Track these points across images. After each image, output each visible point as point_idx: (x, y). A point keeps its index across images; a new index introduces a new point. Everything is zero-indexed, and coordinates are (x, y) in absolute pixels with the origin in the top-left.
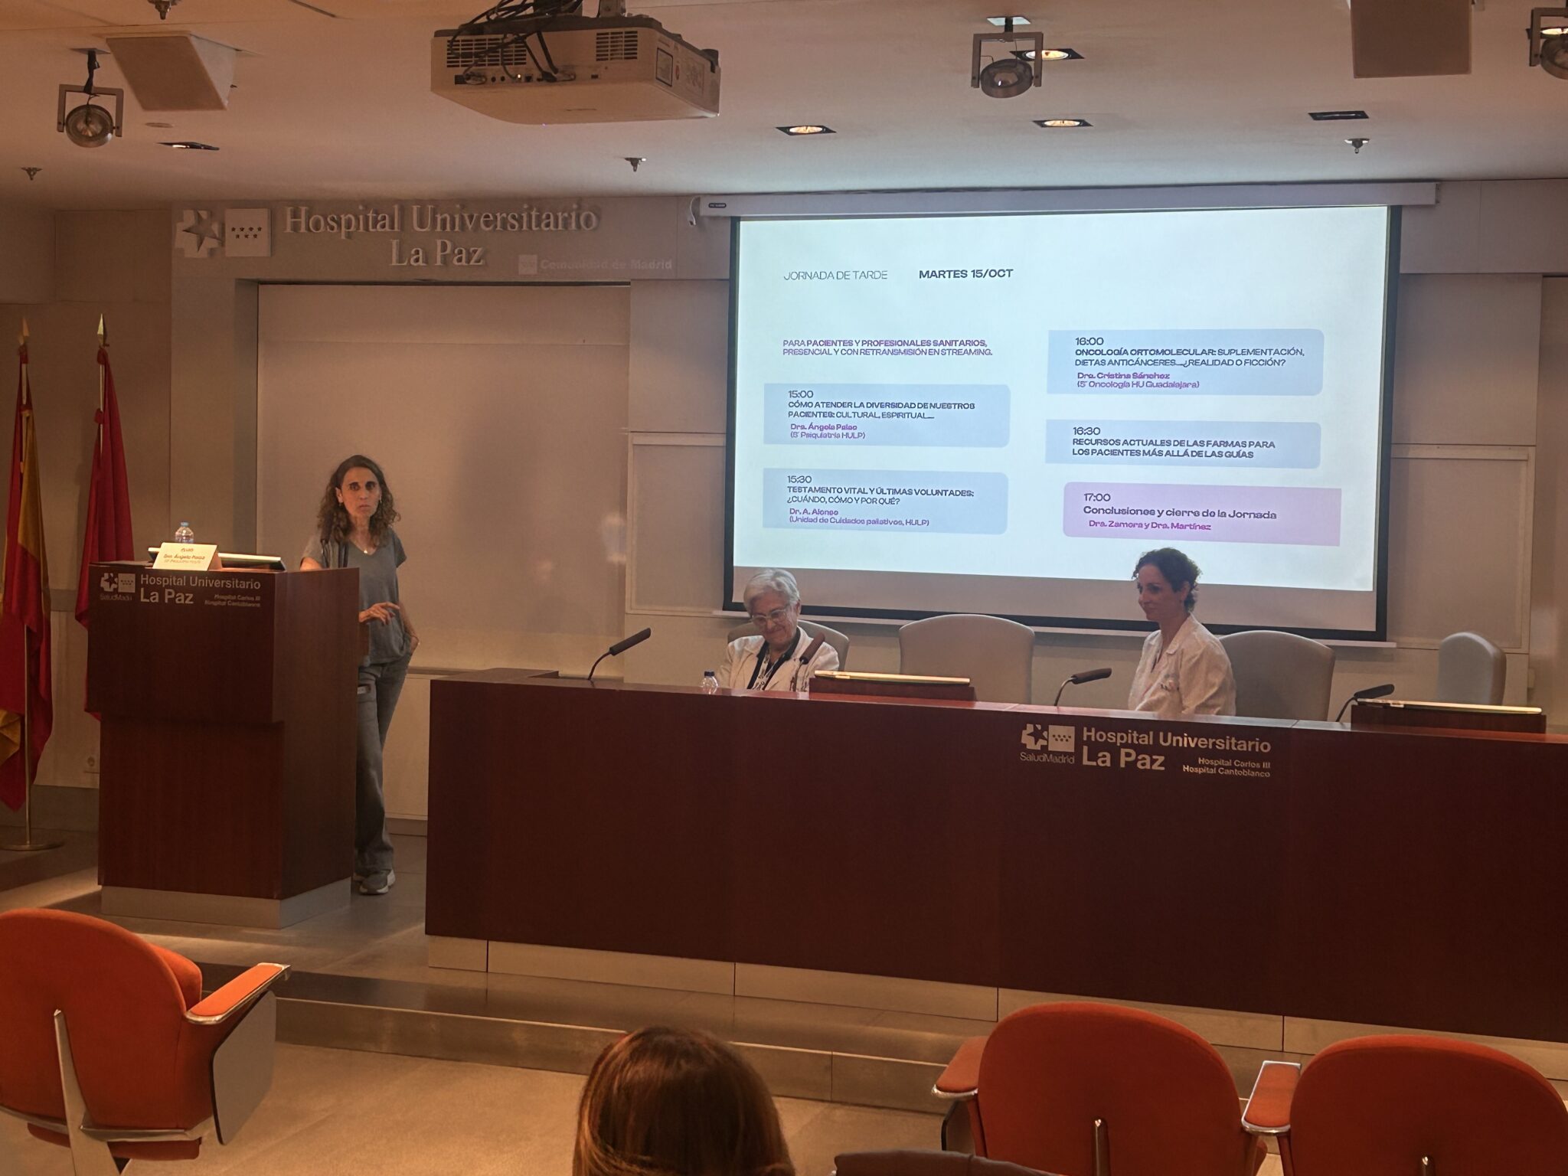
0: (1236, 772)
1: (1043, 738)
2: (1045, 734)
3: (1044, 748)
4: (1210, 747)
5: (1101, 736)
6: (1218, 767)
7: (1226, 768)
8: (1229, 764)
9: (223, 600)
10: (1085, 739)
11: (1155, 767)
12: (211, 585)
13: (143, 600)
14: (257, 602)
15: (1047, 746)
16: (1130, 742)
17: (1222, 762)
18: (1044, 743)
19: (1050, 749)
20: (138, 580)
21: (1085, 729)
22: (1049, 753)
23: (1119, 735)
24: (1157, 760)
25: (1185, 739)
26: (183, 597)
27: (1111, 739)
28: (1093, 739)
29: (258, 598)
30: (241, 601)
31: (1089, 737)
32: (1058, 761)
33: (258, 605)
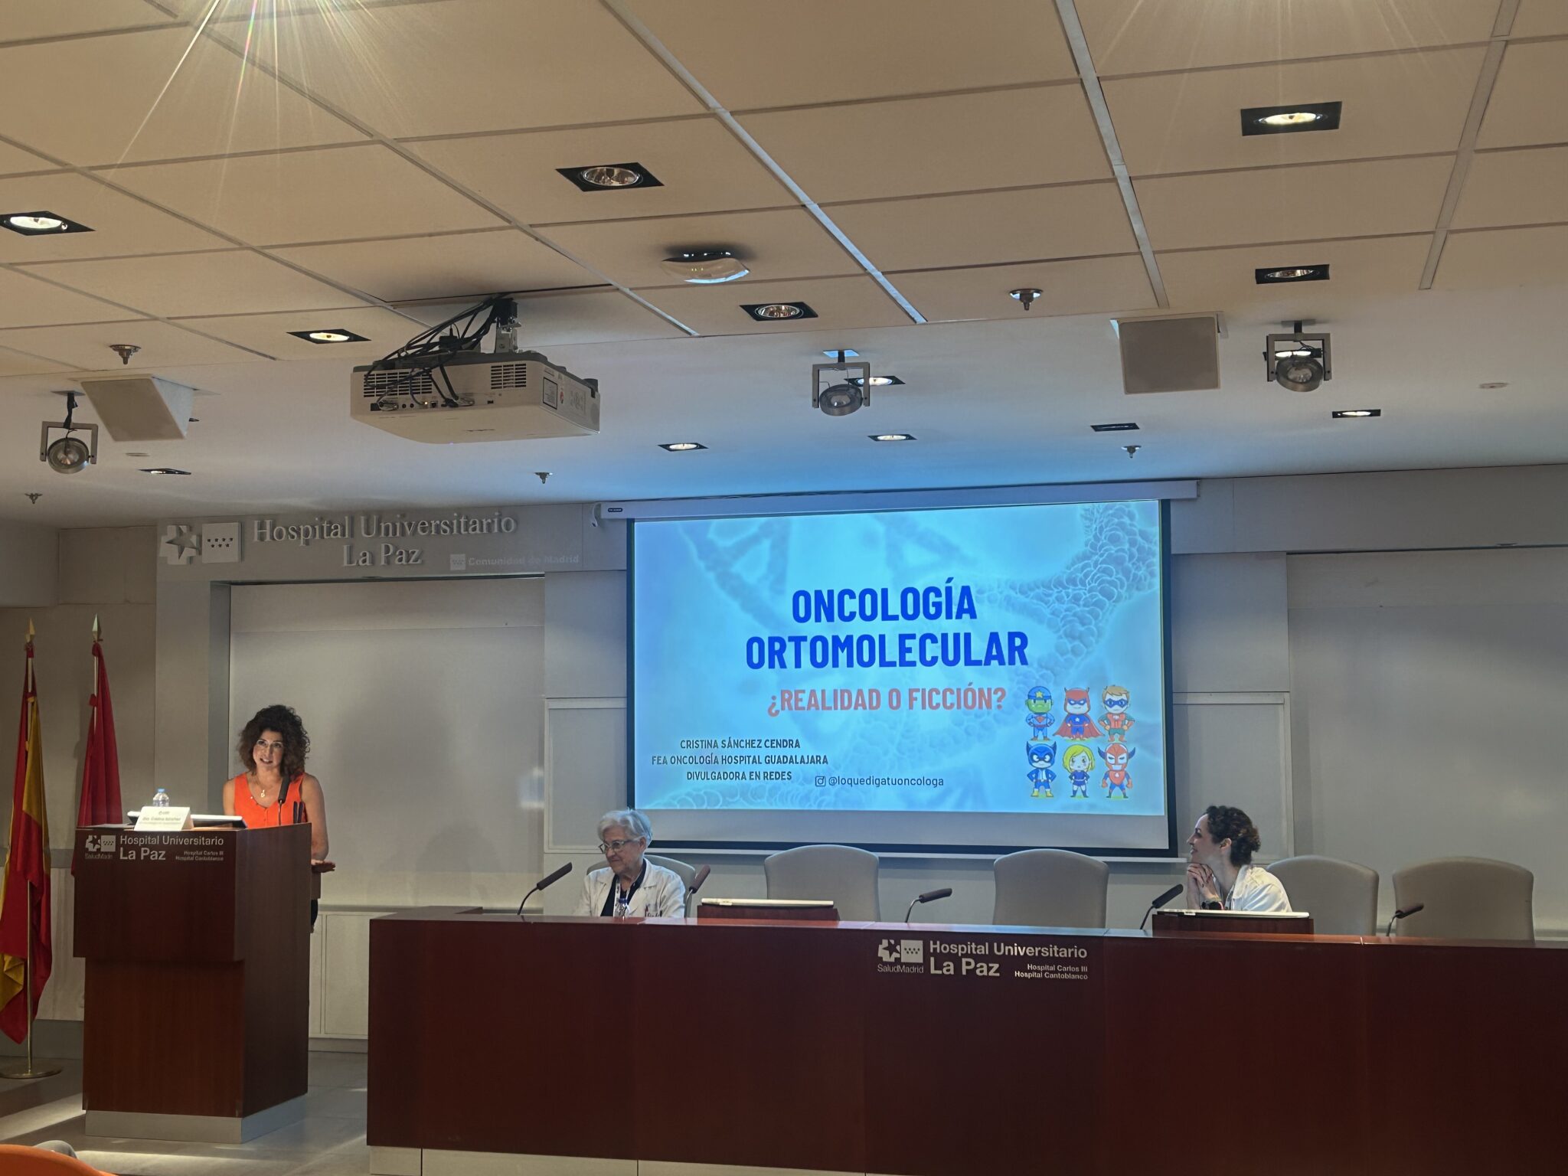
0: (1059, 976)
1: (897, 952)
2: (898, 948)
3: (898, 960)
4: (1037, 954)
5: (945, 948)
6: (1044, 972)
7: (1051, 972)
8: (1052, 968)
9: (191, 856)
10: (932, 951)
11: (991, 973)
12: (181, 843)
13: (122, 857)
14: (221, 856)
15: (900, 959)
16: (969, 952)
17: (1047, 967)
18: (898, 955)
19: (902, 961)
20: (118, 840)
21: (931, 942)
22: (902, 964)
23: (960, 947)
24: (993, 967)
25: (1016, 948)
26: (156, 855)
27: (954, 950)
28: (938, 951)
29: (221, 853)
30: (207, 856)
31: (935, 949)
32: (909, 970)
33: (222, 859)
